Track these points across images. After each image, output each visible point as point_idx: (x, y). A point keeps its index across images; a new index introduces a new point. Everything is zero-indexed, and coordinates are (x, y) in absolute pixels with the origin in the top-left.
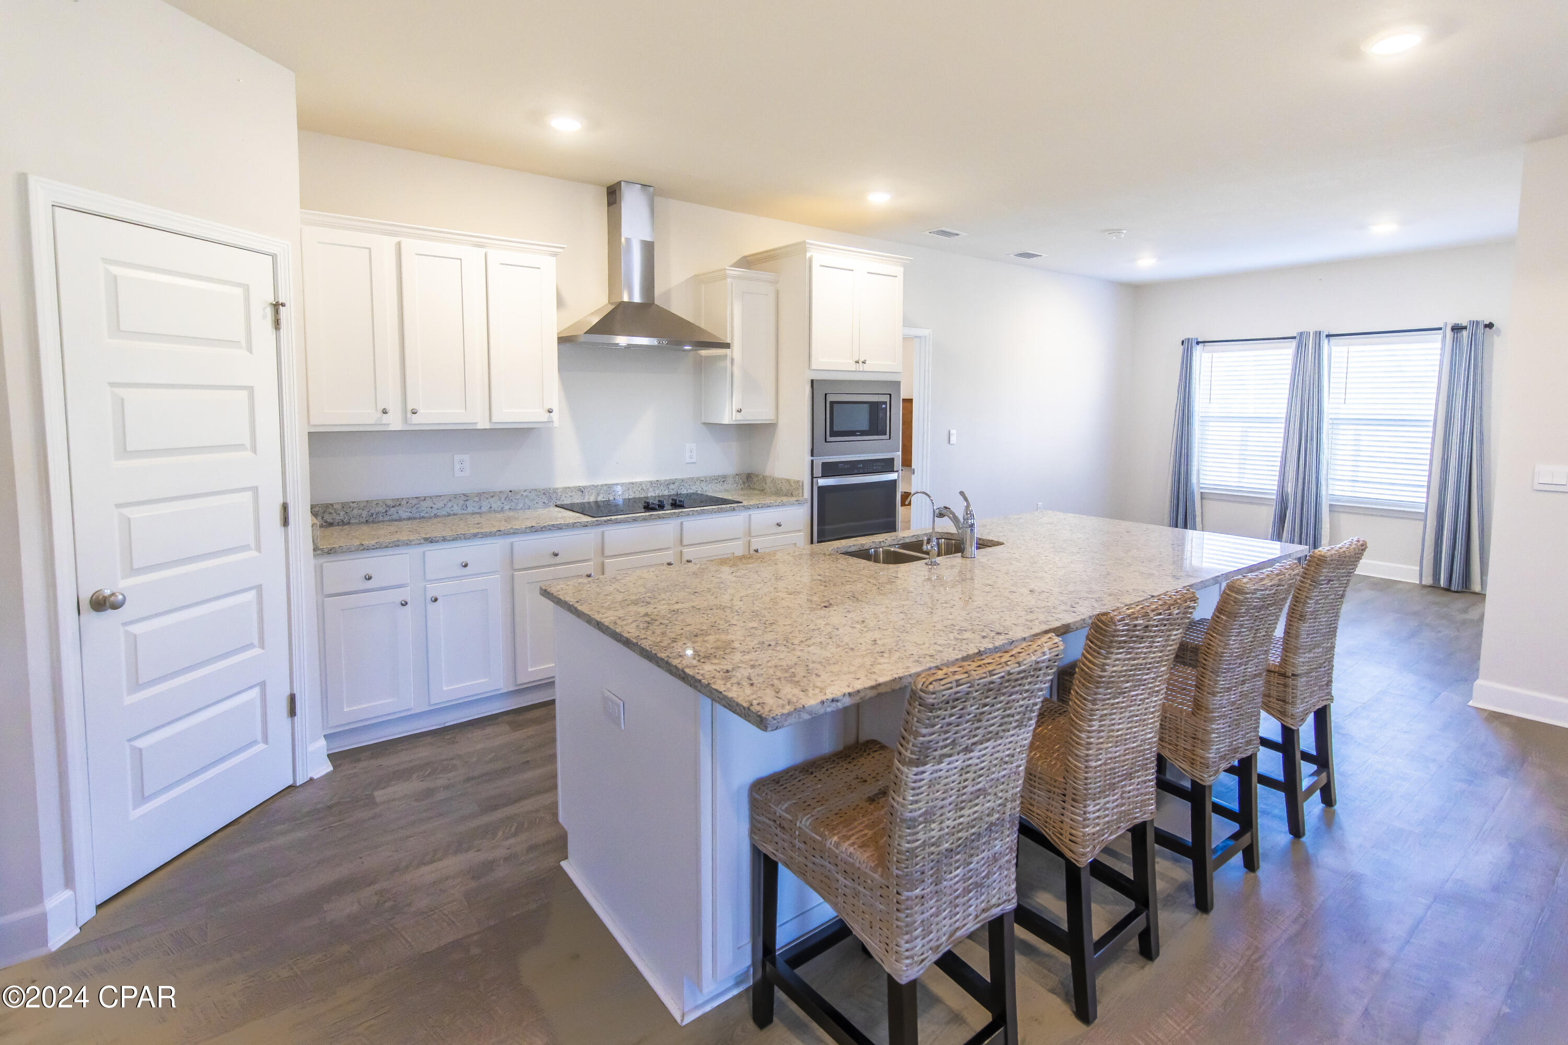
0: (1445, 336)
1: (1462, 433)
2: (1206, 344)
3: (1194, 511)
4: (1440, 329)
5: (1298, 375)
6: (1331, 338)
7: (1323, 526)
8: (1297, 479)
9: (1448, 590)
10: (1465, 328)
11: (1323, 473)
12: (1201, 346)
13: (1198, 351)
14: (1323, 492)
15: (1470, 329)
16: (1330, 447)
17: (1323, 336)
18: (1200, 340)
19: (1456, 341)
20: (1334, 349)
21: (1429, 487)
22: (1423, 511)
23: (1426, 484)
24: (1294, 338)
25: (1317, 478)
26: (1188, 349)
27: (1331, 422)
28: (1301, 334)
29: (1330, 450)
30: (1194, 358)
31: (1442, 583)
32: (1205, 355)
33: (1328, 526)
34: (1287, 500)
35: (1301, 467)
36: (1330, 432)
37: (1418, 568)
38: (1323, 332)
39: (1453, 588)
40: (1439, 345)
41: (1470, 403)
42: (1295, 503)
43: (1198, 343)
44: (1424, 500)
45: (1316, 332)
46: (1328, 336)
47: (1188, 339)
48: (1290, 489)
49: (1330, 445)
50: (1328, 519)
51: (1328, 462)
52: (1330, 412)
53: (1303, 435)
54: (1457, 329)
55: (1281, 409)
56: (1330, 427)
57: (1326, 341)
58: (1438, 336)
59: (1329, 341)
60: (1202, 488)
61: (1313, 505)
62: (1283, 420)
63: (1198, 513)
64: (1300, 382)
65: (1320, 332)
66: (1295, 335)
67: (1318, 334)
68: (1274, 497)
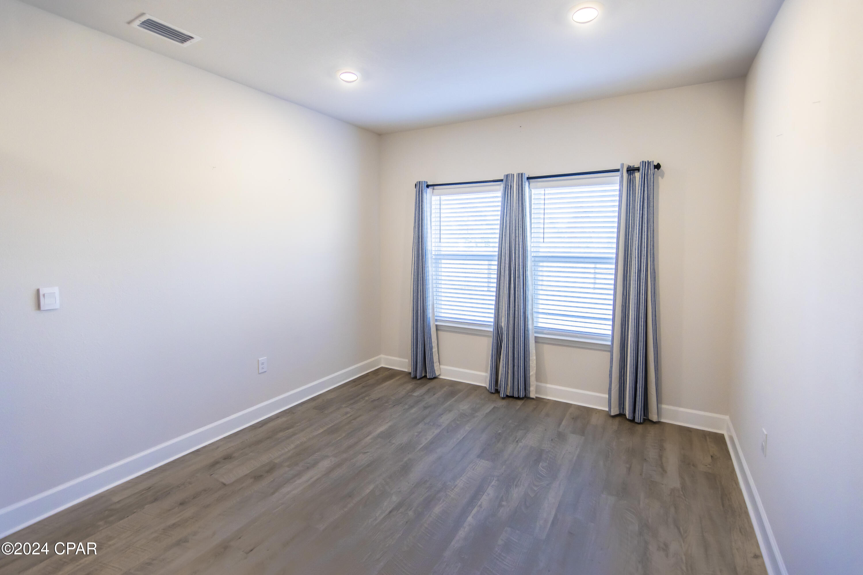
0: (622, 177)
1: (640, 271)
2: (435, 187)
3: (431, 343)
4: (618, 170)
5: (506, 215)
6: (531, 180)
7: (531, 358)
8: (509, 314)
9: (633, 421)
10: (638, 169)
11: (529, 307)
12: (429, 190)
13: (428, 194)
14: (530, 327)
15: (642, 169)
16: (533, 283)
17: (525, 179)
18: (429, 183)
19: (631, 182)
20: (533, 191)
21: (613, 320)
22: (609, 343)
23: (611, 317)
24: (501, 181)
25: (525, 313)
26: (419, 191)
27: (533, 259)
28: (507, 176)
29: (534, 286)
30: (425, 200)
31: (628, 413)
32: (435, 199)
33: (535, 358)
34: (502, 334)
35: (511, 303)
36: (533, 269)
37: (607, 396)
38: (524, 174)
39: (636, 420)
40: (617, 187)
41: (645, 240)
42: (508, 334)
43: (428, 186)
44: (610, 333)
45: (519, 174)
46: (529, 178)
47: (420, 182)
48: (503, 324)
49: (533, 281)
50: (534, 351)
51: (532, 297)
52: (532, 250)
53: (512, 275)
54: (631, 170)
55: (494, 249)
56: (533, 264)
57: (527, 184)
58: (616, 178)
59: (529, 184)
60: (436, 320)
61: (522, 339)
62: (496, 258)
63: (434, 344)
64: (508, 222)
65: (522, 174)
66: (502, 178)
67: (521, 176)
68: (492, 330)
